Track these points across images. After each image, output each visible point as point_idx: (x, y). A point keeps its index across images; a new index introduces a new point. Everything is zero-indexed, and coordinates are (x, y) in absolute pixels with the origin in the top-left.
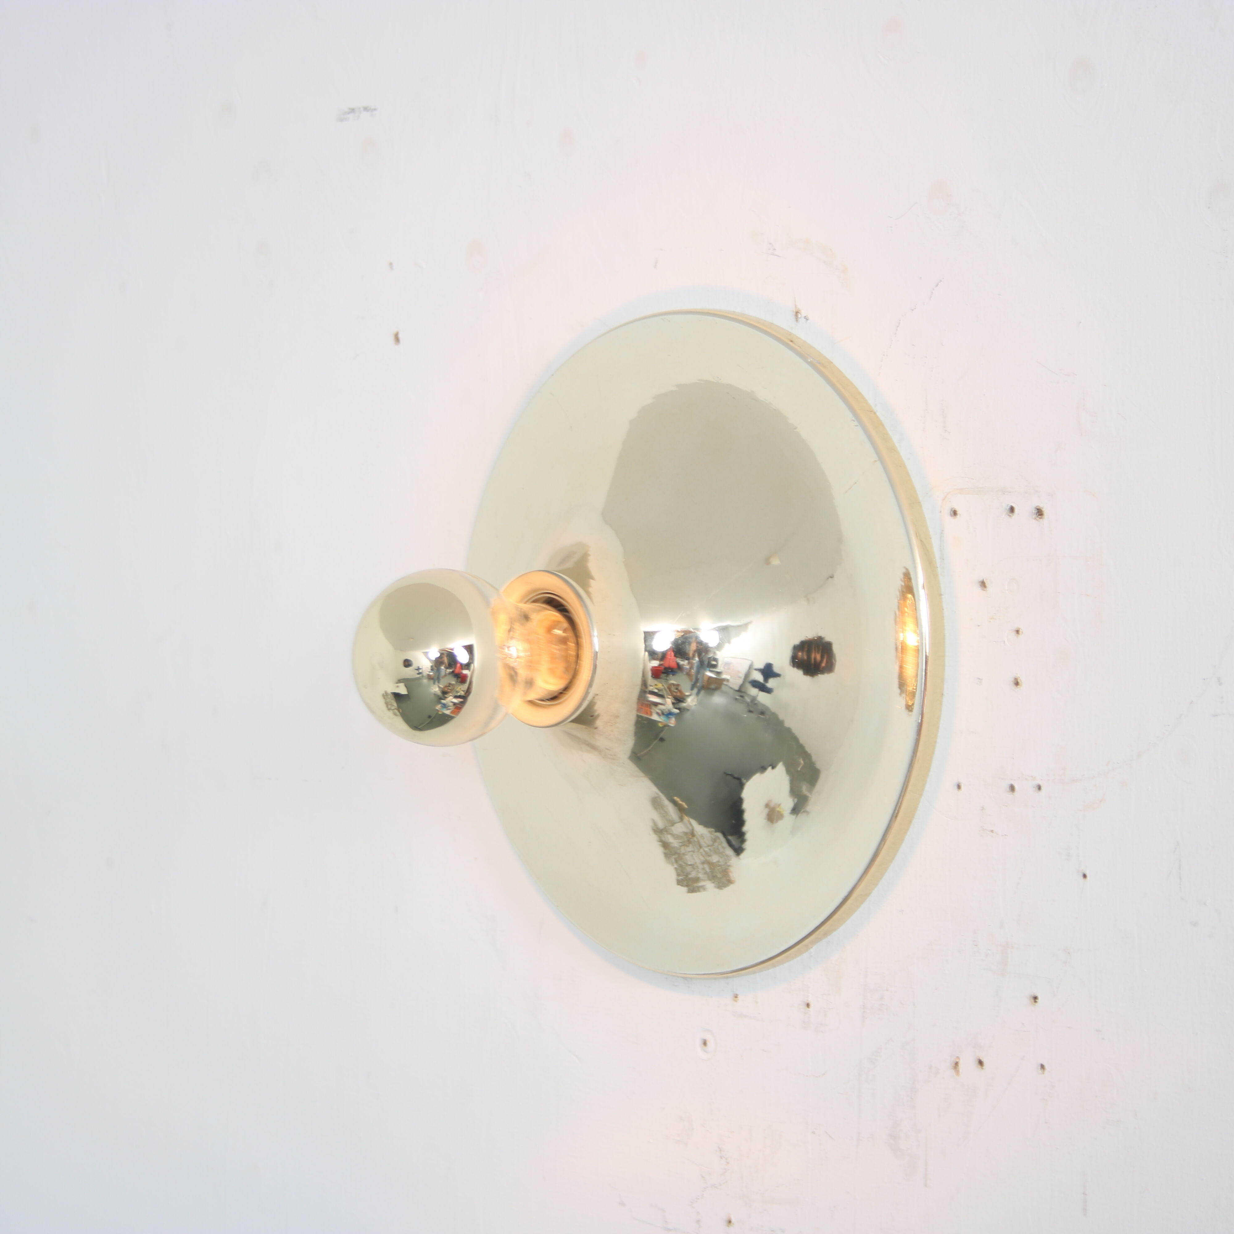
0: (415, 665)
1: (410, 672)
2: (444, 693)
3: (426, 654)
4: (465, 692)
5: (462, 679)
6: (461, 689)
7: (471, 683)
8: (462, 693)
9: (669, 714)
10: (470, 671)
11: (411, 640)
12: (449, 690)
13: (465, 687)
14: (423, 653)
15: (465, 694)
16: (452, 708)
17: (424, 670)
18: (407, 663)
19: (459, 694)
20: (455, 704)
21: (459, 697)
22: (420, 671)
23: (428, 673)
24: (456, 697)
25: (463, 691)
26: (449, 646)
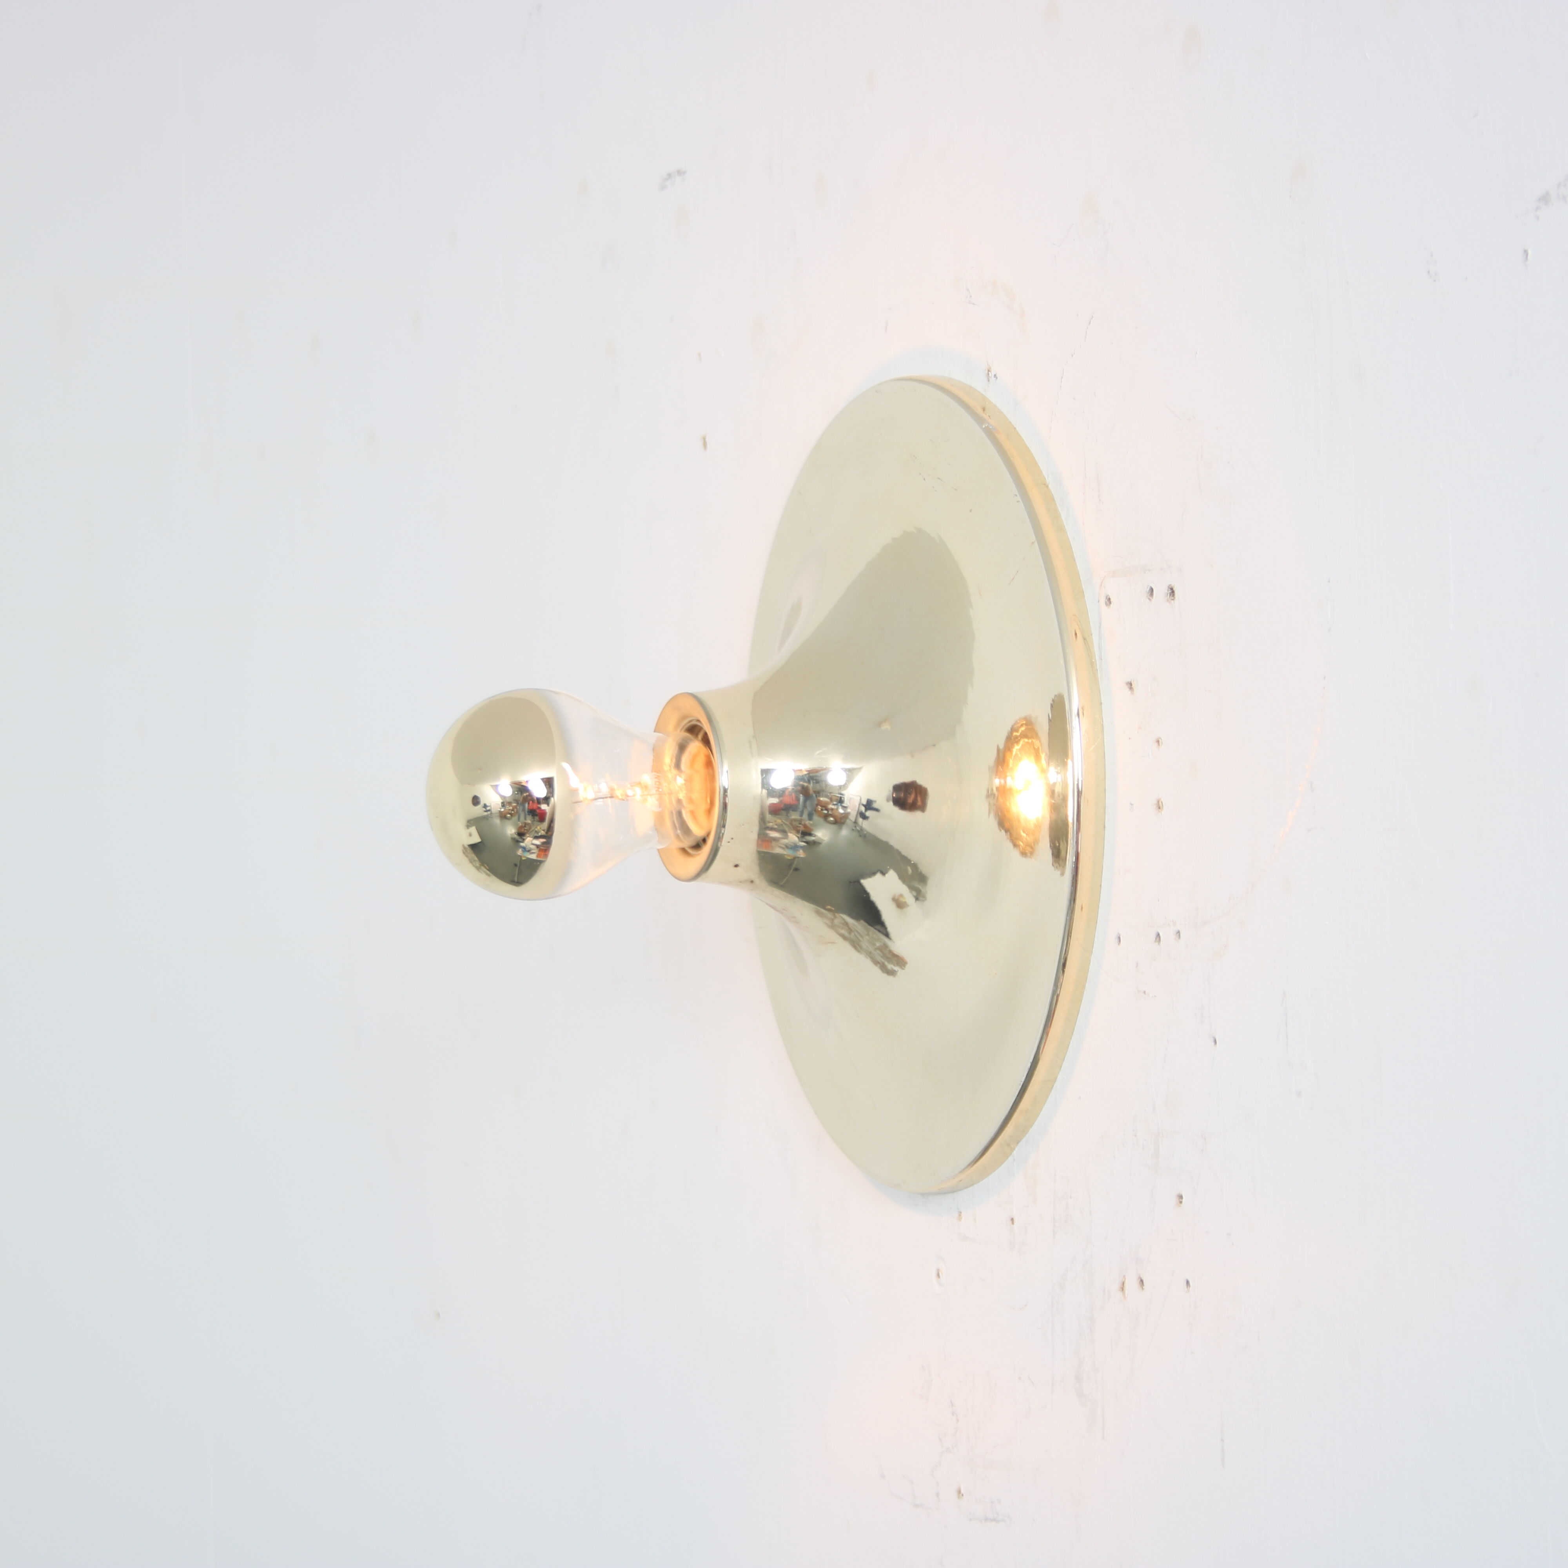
0: (482, 803)
1: (478, 811)
2: (521, 835)
3: (495, 787)
4: (546, 831)
5: (540, 816)
6: (542, 828)
7: (552, 821)
8: (543, 833)
9: (795, 847)
10: (548, 805)
11: (479, 771)
12: (526, 831)
13: (545, 825)
14: (492, 786)
15: (547, 833)
16: (536, 850)
17: (492, 806)
18: (476, 801)
19: (540, 834)
20: (538, 846)
21: (541, 837)
22: (488, 808)
23: (499, 809)
24: (536, 838)
25: (543, 830)
26: (523, 778)
